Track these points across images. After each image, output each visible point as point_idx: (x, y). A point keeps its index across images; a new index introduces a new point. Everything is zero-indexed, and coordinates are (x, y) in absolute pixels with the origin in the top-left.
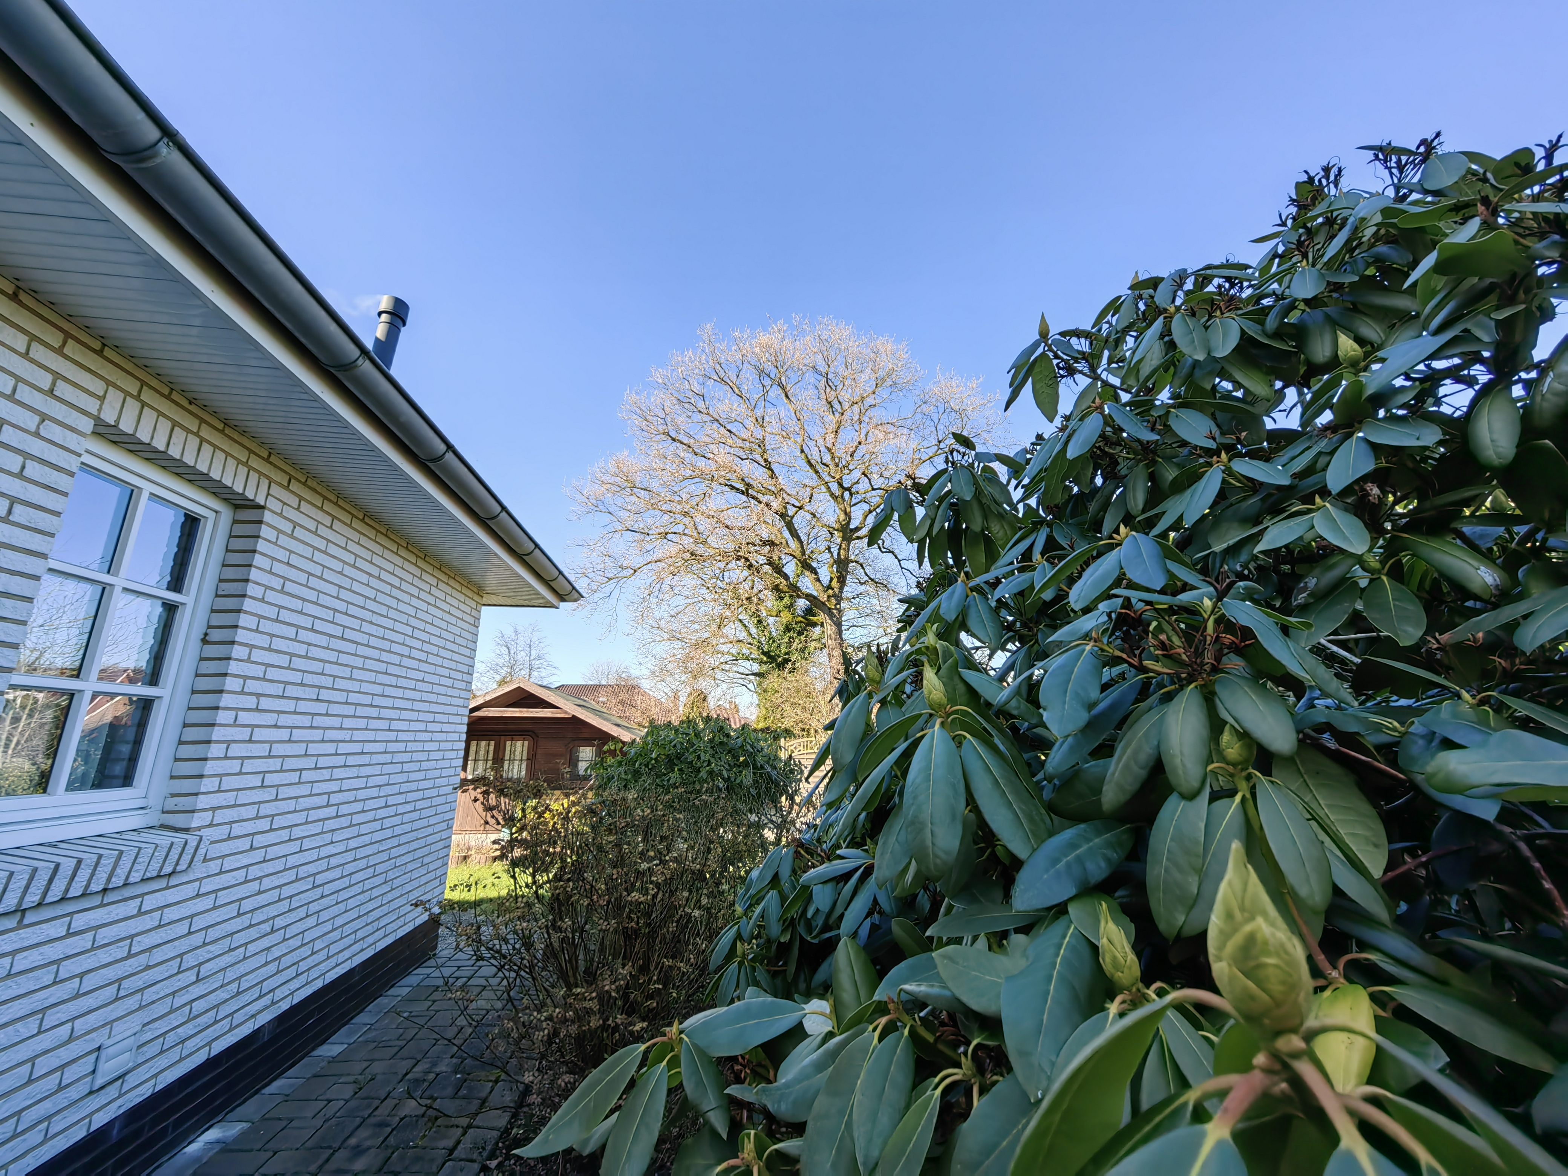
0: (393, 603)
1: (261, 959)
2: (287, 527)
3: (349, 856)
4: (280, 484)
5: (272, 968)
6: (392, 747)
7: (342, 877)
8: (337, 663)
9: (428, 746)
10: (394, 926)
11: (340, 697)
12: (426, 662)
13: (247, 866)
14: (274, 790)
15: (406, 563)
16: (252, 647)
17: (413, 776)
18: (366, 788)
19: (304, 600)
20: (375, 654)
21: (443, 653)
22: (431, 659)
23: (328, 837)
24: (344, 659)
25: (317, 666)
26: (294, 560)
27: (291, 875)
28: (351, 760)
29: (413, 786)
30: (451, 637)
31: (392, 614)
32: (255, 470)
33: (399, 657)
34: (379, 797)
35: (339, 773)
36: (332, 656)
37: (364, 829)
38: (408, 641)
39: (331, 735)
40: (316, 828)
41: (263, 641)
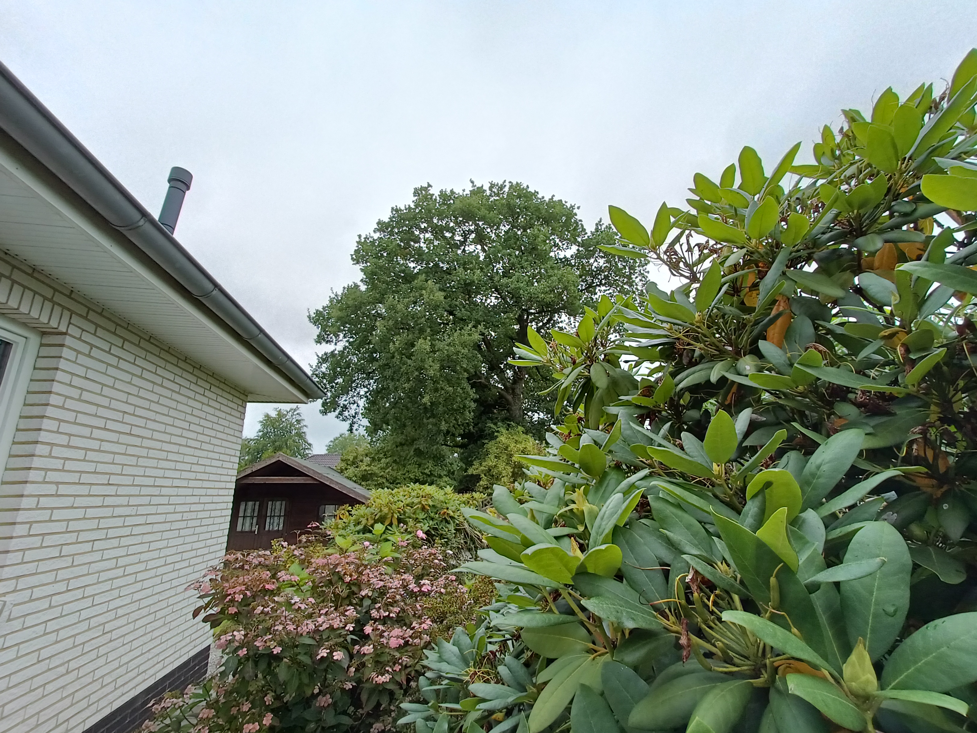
0: (173, 404)
1: (57, 696)
2: (85, 349)
3: (134, 607)
4: (81, 316)
5: (68, 702)
6: (170, 517)
7: (129, 623)
8: (125, 454)
9: (200, 515)
10: (171, 659)
11: (128, 480)
12: (200, 449)
13: (46, 622)
14: (70, 559)
15: (184, 372)
16: (52, 445)
17: (188, 539)
18: (149, 551)
19: (98, 405)
20: (158, 445)
21: (214, 441)
22: (205, 447)
23: (115, 593)
24: (131, 451)
25: (108, 458)
26: (90, 374)
27: (84, 626)
28: (136, 530)
29: (188, 547)
30: (221, 428)
31: (172, 413)
32: (59, 305)
33: (177, 447)
34: (159, 558)
35: (124, 542)
36: (121, 449)
37: (146, 584)
38: (185, 434)
39: (118, 511)
40: (106, 586)
41: (63, 440)
